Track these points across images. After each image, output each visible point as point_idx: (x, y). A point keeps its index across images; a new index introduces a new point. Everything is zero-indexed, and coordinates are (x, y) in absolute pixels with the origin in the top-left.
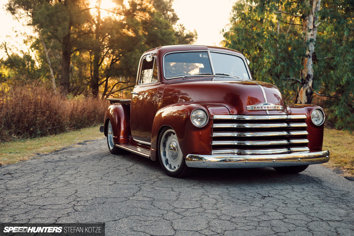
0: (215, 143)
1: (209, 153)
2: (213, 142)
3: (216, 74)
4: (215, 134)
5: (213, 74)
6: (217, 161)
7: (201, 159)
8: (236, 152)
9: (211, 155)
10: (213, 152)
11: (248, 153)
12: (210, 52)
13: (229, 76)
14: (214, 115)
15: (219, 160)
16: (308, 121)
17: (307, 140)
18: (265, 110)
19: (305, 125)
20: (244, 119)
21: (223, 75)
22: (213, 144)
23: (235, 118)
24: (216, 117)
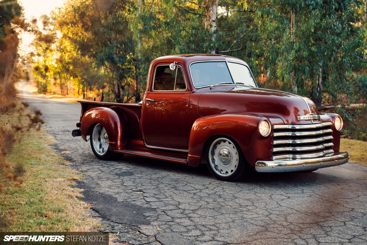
0: (275, 150)
1: (270, 159)
2: (274, 149)
3: (236, 83)
4: (276, 142)
5: (234, 83)
6: (275, 166)
7: (264, 164)
8: (291, 157)
9: (272, 160)
10: (274, 157)
11: (298, 157)
12: (228, 62)
13: (244, 84)
14: (274, 125)
15: (277, 165)
16: (333, 127)
17: (332, 143)
18: (311, 120)
19: (330, 130)
20: (295, 128)
21: (241, 83)
22: (274, 151)
23: (290, 128)
24: (276, 127)
